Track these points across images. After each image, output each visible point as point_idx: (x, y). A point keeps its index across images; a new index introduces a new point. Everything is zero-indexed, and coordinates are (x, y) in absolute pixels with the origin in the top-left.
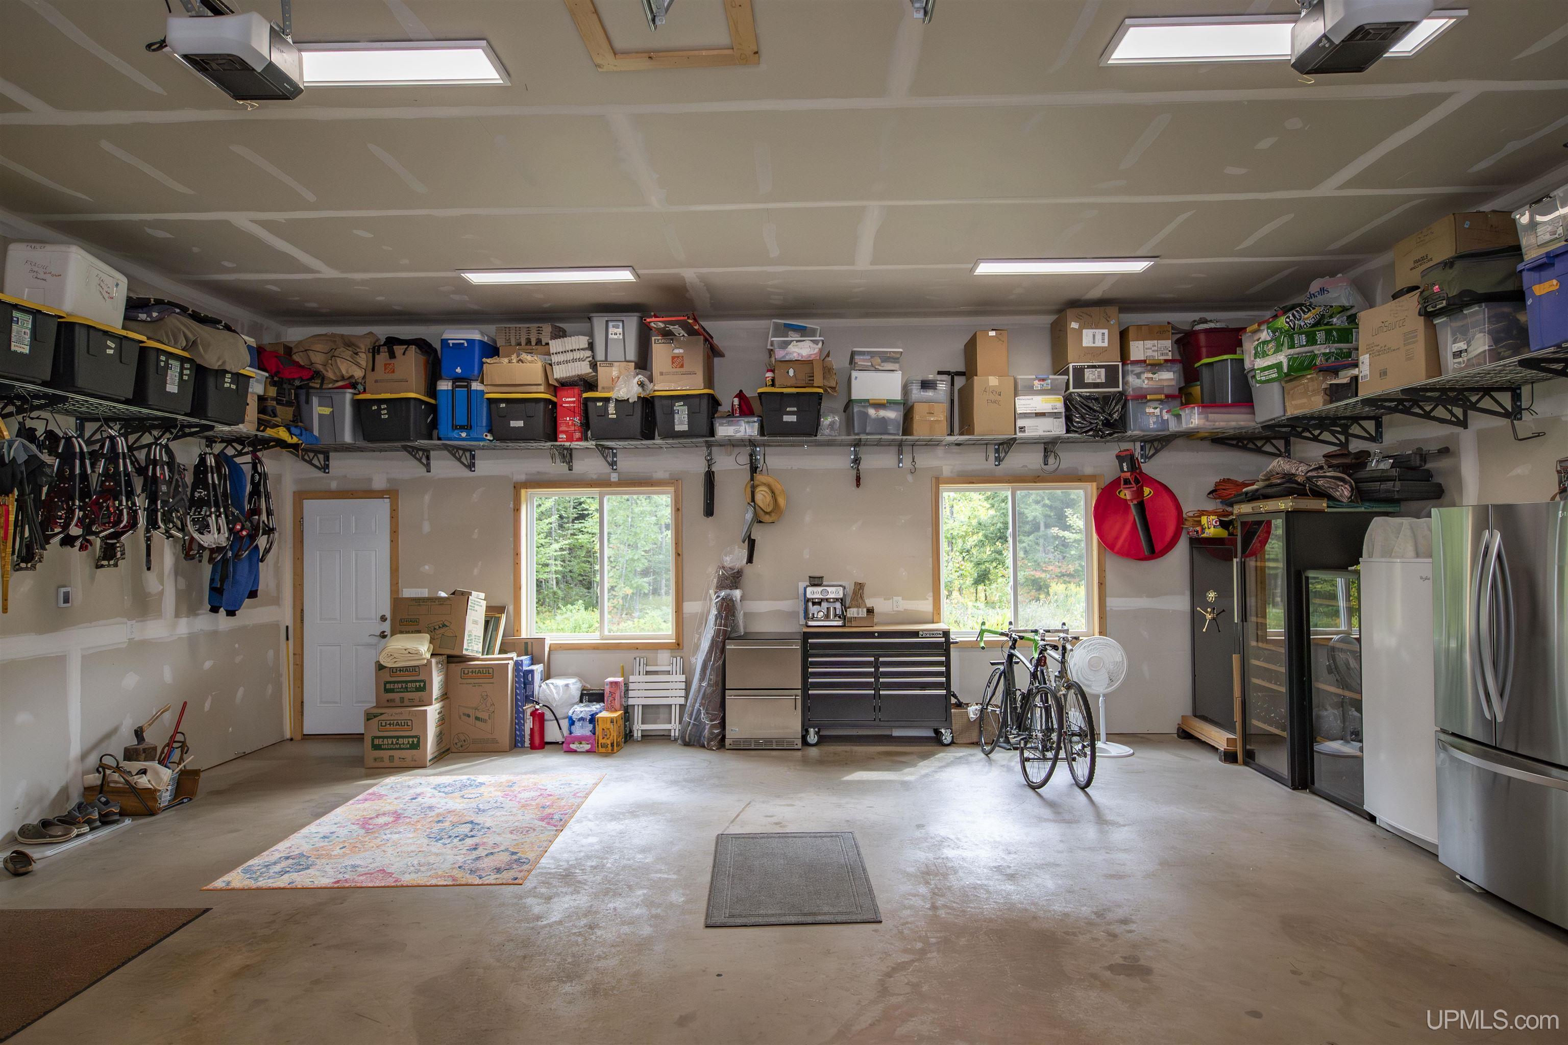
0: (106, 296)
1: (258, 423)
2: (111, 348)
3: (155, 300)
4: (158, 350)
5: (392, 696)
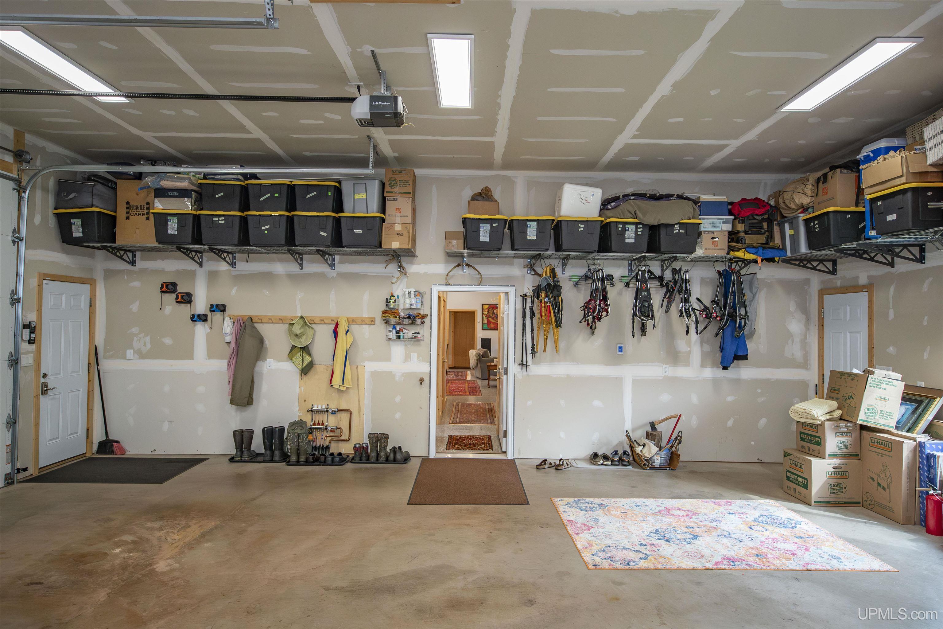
0: (585, 202)
1: (729, 248)
2: (581, 228)
3: (623, 196)
4: (616, 222)
5: (803, 443)
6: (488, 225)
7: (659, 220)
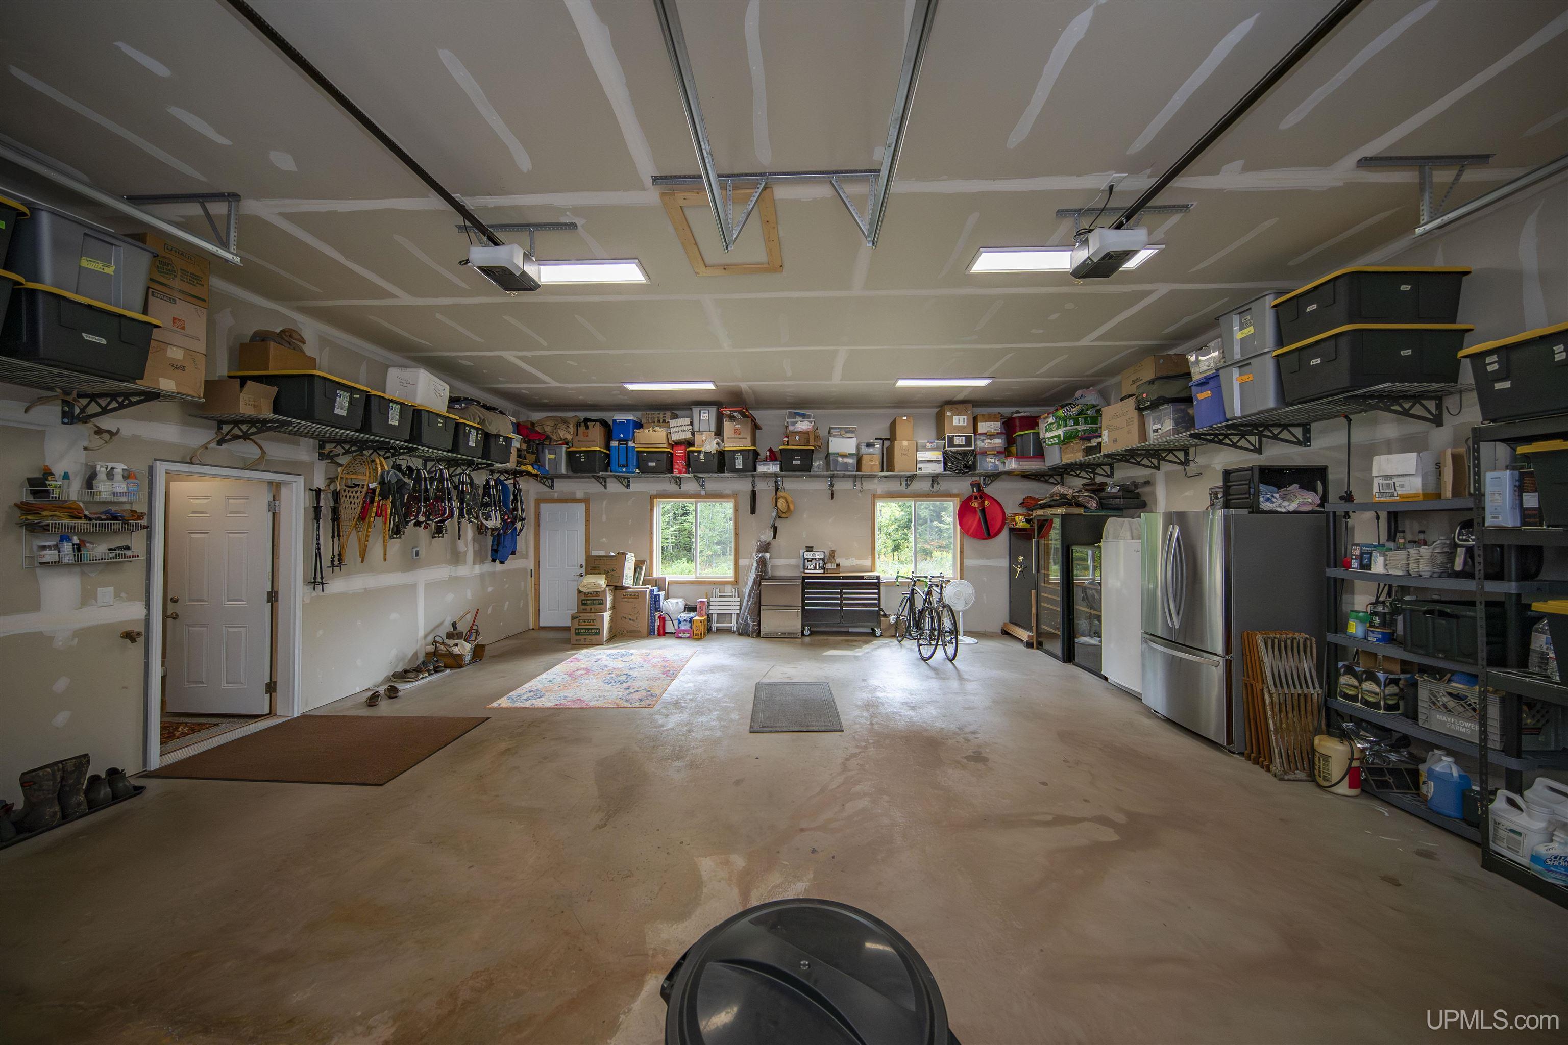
0: (438, 395)
1: (517, 463)
2: (440, 423)
3: (464, 398)
4: (465, 424)
5: (584, 607)
6: (348, 395)
7: (499, 431)
